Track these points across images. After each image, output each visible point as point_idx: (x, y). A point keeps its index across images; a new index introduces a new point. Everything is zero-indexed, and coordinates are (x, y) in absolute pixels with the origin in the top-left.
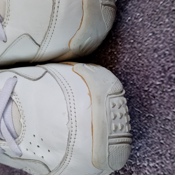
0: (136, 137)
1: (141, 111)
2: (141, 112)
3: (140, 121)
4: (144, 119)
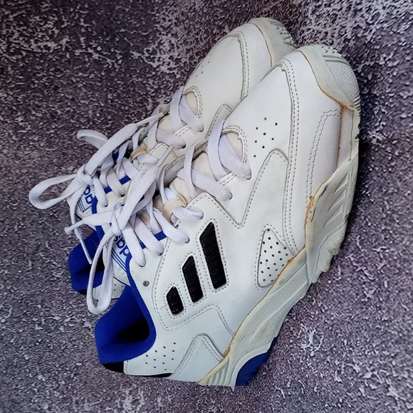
0: (393, 341)
1: (409, 308)
2: (408, 310)
3: (403, 320)
4: (409, 318)
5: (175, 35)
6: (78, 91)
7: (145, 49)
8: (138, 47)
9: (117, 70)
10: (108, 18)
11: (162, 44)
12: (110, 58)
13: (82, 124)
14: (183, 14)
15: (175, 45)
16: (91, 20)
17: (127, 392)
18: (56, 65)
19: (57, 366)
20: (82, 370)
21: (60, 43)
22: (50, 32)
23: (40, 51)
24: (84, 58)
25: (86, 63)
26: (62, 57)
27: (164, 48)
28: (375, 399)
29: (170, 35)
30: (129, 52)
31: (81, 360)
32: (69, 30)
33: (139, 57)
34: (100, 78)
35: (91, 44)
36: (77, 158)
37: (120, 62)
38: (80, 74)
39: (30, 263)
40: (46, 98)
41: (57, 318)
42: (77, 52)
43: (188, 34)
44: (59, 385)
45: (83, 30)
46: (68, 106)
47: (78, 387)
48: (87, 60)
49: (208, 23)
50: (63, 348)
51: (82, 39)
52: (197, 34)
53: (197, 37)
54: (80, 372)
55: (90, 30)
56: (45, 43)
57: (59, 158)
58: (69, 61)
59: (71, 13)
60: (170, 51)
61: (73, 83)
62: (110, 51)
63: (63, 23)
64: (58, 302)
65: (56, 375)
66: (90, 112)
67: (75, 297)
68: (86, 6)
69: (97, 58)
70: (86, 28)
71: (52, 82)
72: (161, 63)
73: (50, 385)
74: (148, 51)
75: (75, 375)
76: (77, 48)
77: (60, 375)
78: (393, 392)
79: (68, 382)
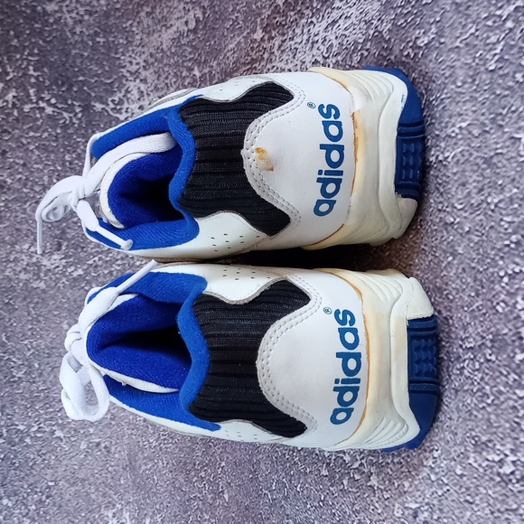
5: (144, 81)
6: (30, 154)
7: (110, 99)
8: (101, 97)
9: (76, 125)
10: (64, 65)
11: (129, 92)
12: (66, 111)
13: (36, 192)
14: (151, 55)
15: (145, 93)
16: (43, 67)
17: (110, 515)
18: (3, 125)
19: (26, 486)
20: (55, 491)
21: (6, 98)
24: (35, 114)
25: (37, 119)
26: (8, 115)
27: (133, 97)
28: (355, 491)
29: (138, 81)
30: (89, 104)
31: (53, 479)
32: (15, 81)
33: (103, 109)
34: (56, 137)
35: (43, 95)
37: (80, 115)
38: (32, 134)
41: (21, 428)
42: (27, 108)
43: (158, 79)
44: (29, 510)
45: (33, 80)
46: (20, 173)
47: (51, 512)
48: (38, 116)
49: (177, 64)
50: (31, 464)
51: (32, 91)
52: (167, 78)
53: (167, 81)
54: (53, 494)
55: (41, 79)
57: (12, 235)
58: (17, 120)
59: (17, 60)
60: (139, 99)
61: (24, 145)
62: (67, 104)
63: (8, 74)
64: (22, 407)
65: (24, 498)
66: (46, 178)
67: (41, 401)
68: (36, 51)
69: (51, 113)
70: (37, 78)
72: (129, 114)
73: (18, 511)
74: (113, 101)
75: (47, 497)
76: (26, 103)
77: (30, 498)
78: (374, 481)
79: (39, 506)
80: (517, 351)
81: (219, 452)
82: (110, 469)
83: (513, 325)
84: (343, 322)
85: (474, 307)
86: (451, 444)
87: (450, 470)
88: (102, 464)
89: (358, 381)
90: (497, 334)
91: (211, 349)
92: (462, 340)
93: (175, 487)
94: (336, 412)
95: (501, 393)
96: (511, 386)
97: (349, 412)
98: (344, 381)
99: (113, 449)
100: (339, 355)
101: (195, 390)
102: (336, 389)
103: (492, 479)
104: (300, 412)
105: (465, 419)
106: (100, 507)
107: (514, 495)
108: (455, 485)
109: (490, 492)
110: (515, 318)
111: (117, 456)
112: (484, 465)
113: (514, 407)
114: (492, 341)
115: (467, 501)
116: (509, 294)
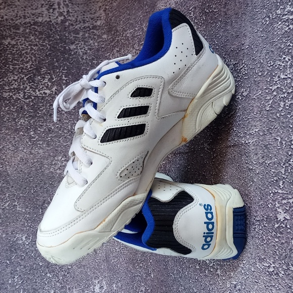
10: (78, 74)
13: (65, 133)
16: (69, 75)
17: (97, 282)
18: (50, 102)
19: (58, 268)
20: (71, 271)
21: (52, 90)
22: (46, 85)
23: (41, 95)
26: (53, 98)
28: (211, 276)
31: (71, 265)
32: (57, 83)
34: (74, 108)
36: (63, 152)
39: (41, 210)
40: (46, 121)
44: (59, 279)
45: (64, 82)
46: (57, 124)
47: (69, 280)
51: (64, 87)
56: (44, 91)
57: (54, 153)
59: (57, 72)
63: (53, 79)
65: (57, 274)
66: (69, 127)
68: (66, 68)
70: (66, 80)
71: (48, 112)
73: (54, 279)
75: (68, 273)
77: (59, 274)
78: (219, 272)
79: (64, 277)
80: (276, 223)
81: (149, 255)
82: (97, 261)
83: (274, 213)
84: (207, 209)
85: (260, 204)
86: (250, 258)
87: (250, 269)
88: (93, 258)
89: (213, 233)
90: (268, 216)
91: (155, 220)
92: (255, 217)
93: (128, 271)
94: (204, 245)
95: (269, 239)
96: (273, 237)
97: (209, 245)
98: (207, 233)
99: (98, 251)
100: (205, 223)
101: (149, 236)
102: (204, 236)
103: (265, 273)
104: (189, 245)
105: (256, 249)
106: (92, 278)
107: (274, 280)
108: (251, 275)
109: (265, 279)
110: (275, 210)
111: (100, 255)
112: (262, 267)
113: (274, 245)
114: (266, 218)
115: (256, 282)
116: (273, 200)
